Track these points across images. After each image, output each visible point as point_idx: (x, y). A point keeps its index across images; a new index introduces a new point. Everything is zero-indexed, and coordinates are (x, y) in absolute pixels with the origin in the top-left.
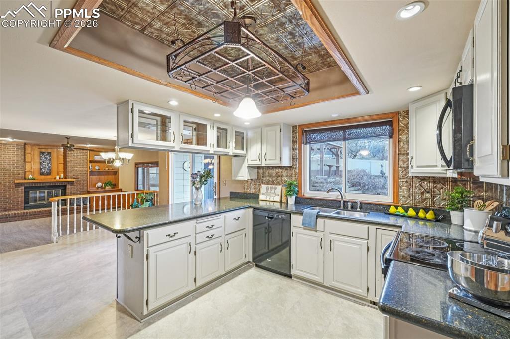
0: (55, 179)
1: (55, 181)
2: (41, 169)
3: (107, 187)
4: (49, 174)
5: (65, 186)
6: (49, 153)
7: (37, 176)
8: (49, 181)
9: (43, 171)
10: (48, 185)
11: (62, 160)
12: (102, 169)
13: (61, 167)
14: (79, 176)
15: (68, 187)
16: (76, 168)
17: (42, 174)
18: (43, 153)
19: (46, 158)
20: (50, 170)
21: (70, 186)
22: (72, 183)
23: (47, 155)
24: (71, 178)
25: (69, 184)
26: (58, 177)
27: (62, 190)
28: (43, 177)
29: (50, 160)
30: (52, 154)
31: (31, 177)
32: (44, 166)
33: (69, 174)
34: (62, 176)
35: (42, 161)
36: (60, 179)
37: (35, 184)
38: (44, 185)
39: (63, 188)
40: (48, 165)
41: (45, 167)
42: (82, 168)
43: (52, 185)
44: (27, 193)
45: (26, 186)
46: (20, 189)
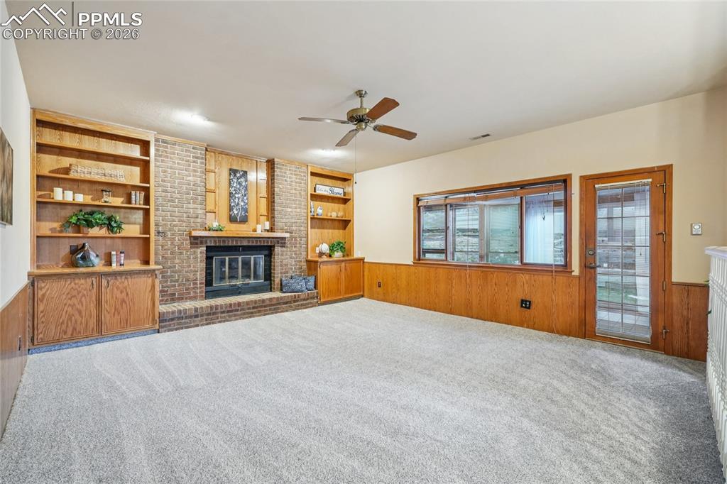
0: (255, 230)
1: (254, 235)
2: (231, 209)
3: (335, 253)
4: (244, 220)
5: (271, 248)
6: (245, 174)
7: (225, 223)
9: (236, 212)
10: (245, 243)
11: (264, 192)
12: (327, 216)
13: (263, 204)
14: (294, 228)
15: (278, 250)
16: (290, 210)
17: (232, 220)
18: (233, 171)
19: (240, 184)
20: (246, 211)
21: (280, 248)
22: (283, 242)
23: (241, 177)
24: (282, 230)
25: (278, 242)
26: (259, 228)
27: (265, 256)
28: (234, 226)
29: (246, 188)
30: (249, 175)
31: (215, 225)
32: (237, 201)
33: (279, 223)
34: (267, 226)
35: (232, 190)
36: (262, 231)
37: (224, 241)
38: (239, 244)
39: (266, 252)
40: (242, 201)
41: (238, 203)
42: (298, 210)
43: (250, 244)
44: (209, 259)
45: (209, 244)
46: (199, 251)
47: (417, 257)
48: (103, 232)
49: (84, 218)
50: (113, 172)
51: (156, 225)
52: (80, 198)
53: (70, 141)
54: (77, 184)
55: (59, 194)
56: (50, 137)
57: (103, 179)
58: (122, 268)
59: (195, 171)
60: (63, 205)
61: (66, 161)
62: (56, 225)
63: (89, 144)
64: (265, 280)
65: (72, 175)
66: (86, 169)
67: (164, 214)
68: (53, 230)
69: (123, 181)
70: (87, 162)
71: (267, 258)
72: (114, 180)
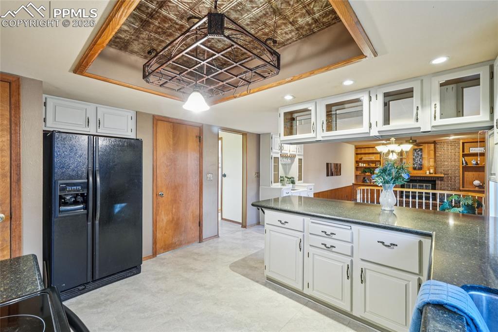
0: (426, 173)
1: (424, 175)
2: (414, 164)
4: (420, 169)
5: (434, 181)
6: (421, 150)
8: (419, 175)
9: (416, 166)
10: (419, 179)
11: (432, 156)
13: (432, 161)
14: (450, 172)
15: (438, 182)
16: (446, 163)
17: (415, 169)
18: (415, 150)
19: (418, 154)
20: (421, 165)
21: (439, 182)
22: (441, 179)
23: (418, 151)
24: (441, 173)
25: (438, 179)
26: (428, 172)
28: (416, 172)
29: (421, 155)
30: (423, 150)
33: (439, 170)
34: (432, 171)
35: (414, 157)
36: (430, 173)
39: (433, 183)
40: (419, 161)
41: (417, 162)
48: (369, 174)
49: (365, 170)
50: (372, 157)
52: (365, 165)
53: (363, 151)
54: (364, 162)
55: (361, 165)
56: (359, 151)
57: (369, 160)
60: (361, 167)
61: (362, 156)
62: (360, 172)
63: (367, 151)
65: (363, 160)
66: (366, 158)
69: (374, 159)
70: (366, 155)
71: (433, 186)
72: (372, 160)
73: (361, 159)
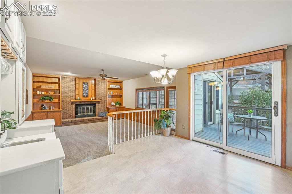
0: (90, 99)
1: (90, 101)
2: (83, 93)
3: (117, 105)
4: (87, 96)
5: (95, 104)
7: (81, 97)
8: (88, 101)
9: (85, 94)
10: (87, 103)
11: (93, 88)
12: (114, 94)
13: (93, 91)
14: (102, 98)
15: (97, 105)
16: (101, 93)
17: (84, 96)
18: (84, 83)
19: (86, 86)
20: (88, 94)
21: (98, 104)
22: (99, 102)
23: (86, 84)
24: (99, 99)
25: (97, 102)
26: (92, 98)
27: (94, 106)
28: (84, 98)
29: (88, 87)
30: (89, 84)
31: (78, 98)
32: (85, 91)
33: (98, 97)
34: (94, 98)
35: (83, 88)
37: (81, 103)
38: (85, 103)
39: (94, 105)
40: (87, 91)
42: (104, 93)
43: (89, 103)
44: (76, 108)
45: (76, 104)
46: (73, 105)
47: (137, 107)
48: (49, 101)
49: (44, 98)
50: (51, 86)
51: (62, 99)
52: (43, 93)
53: (41, 79)
55: (38, 93)
56: (36, 79)
57: (49, 88)
58: (53, 110)
59: (72, 84)
60: (39, 95)
61: (40, 84)
62: (38, 100)
63: (45, 80)
64: (94, 113)
65: (41, 88)
66: (44, 86)
67: (64, 96)
68: (37, 101)
69: (53, 88)
70: (45, 84)
71: (94, 107)
72: (51, 88)
73: (40, 87)
